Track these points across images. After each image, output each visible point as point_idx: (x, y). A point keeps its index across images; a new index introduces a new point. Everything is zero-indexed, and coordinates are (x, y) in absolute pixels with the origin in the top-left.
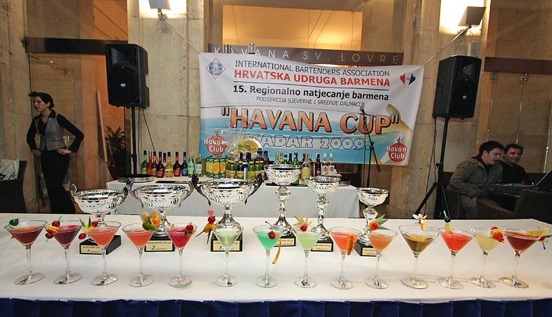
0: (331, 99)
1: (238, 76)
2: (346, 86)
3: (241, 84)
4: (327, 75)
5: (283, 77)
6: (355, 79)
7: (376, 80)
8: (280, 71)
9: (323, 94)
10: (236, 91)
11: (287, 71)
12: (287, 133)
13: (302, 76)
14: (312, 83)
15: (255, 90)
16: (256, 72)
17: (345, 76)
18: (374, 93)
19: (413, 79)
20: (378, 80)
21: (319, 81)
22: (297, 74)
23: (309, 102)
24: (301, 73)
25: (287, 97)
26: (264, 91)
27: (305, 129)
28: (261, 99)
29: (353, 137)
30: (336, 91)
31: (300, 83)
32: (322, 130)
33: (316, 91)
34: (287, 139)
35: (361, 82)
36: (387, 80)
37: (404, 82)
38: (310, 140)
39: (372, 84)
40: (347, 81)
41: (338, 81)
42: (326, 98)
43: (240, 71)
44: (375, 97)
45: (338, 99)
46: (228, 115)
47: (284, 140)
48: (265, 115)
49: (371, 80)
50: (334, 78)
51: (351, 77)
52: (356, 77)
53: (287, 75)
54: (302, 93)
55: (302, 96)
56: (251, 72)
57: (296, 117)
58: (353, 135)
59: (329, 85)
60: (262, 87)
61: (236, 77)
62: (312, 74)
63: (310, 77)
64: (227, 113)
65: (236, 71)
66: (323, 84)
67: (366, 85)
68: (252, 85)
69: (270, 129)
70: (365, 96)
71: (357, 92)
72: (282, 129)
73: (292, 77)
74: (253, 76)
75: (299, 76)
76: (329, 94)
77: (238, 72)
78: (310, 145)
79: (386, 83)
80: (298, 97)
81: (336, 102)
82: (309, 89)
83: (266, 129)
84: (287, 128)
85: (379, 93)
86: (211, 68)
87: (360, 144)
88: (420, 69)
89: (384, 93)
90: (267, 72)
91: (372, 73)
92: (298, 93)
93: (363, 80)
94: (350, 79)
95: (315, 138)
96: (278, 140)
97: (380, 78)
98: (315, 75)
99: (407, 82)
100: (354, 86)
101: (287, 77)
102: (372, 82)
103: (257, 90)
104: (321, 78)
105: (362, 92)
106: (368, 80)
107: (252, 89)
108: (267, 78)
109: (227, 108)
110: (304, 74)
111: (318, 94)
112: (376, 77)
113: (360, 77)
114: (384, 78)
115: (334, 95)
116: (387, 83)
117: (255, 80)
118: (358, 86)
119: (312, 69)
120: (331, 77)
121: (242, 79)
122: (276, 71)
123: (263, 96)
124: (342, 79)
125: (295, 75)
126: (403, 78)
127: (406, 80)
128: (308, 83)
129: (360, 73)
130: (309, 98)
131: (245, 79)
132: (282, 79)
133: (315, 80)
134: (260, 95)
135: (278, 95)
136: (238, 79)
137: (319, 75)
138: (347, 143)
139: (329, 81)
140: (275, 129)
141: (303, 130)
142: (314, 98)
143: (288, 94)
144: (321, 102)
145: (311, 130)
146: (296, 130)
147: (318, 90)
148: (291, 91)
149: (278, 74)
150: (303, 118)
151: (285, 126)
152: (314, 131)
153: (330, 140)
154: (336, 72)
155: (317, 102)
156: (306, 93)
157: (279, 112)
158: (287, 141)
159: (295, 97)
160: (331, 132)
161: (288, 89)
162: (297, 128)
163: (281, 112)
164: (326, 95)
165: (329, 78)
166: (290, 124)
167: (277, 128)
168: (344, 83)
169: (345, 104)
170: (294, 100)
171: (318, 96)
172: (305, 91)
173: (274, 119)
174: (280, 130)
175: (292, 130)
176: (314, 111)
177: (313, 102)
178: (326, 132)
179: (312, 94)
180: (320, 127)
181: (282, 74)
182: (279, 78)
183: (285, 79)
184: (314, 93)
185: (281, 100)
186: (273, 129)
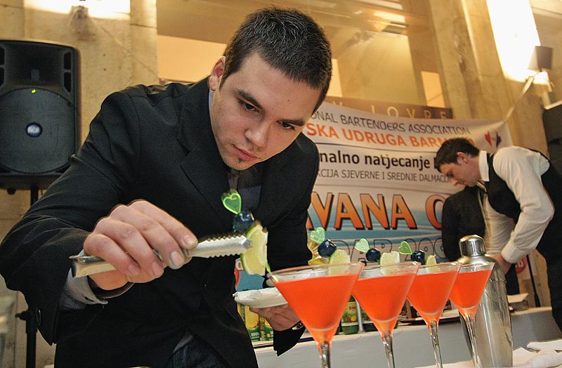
2: (420, 148)
5: (327, 131)
6: (429, 139)
9: (393, 162)
12: (348, 235)
13: (354, 131)
19: (498, 140)
21: (381, 140)
22: (346, 128)
23: (375, 175)
25: (338, 166)
27: (377, 227)
32: (402, 226)
33: (383, 158)
34: (351, 247)
35: (438, 143)
37: (490, 143)
40: (419, 141)
42: (398, 169)
53: (331, 128)
54: (362, 160)
55: (362, 166)
57: (358, 204)
59: (398, 147)
63: (366, 133)
66: (387, 146)
72: (339, 229)
75: (349, 131)
76: (402, 162)
80: (357, 168)
81: (414, 176)
82: (373, 154)
84: (348, 226)
88: (503, 126)
91: (448, 130)
92: (356, 159)
93: (439, 140)
99: (494, 143)
101: (333, 131)
104: (382, 135)
110: (356, 128)
111: (386, 161)
113: (434, 136)
115: (409, 163)
124: (410, 138)
125: (343, 130)
126: (488, 138)
127: (492, 141)
129: (432, 130)
130: (373, 168)
132: (326, 136)
133: (375, 138)
140: (328, 229)
141: (374, 228)
142: (381, 168)
143: (340, 162)
144: (392, 177)
145: (387, 226)
146: (363, 229)
147: (384, 156)
148: (344, 156)
149: (318, 126)
150: (369, 207)
151: (345, 223)
152: (391, 229)
153: (417, 243)
154: (398, 128)
155: (386, 176)
156: (368, 159)
157: (330, 196)
158: (351, 250)
159: (352, 166)
160: (416, 228)
161: (339, 152)
162: (364, 224)
163: (333, 196)
164: (398, 163)
165: (392, 136)
166: (351, 218)
167: (331, 226)
168: (415, 143)
169: (426, 178)
170: (351, 173)
171: (387, 166)
172: (366, 157)
173: (324, 208)
174: (337, 229)
175: (357, 229)
176: (382, 192)
177: (380, 176)
178: (409, 230)
179: (377, 161)
180: (399, 221)
181: (323, 127)
182: (322, 134)
183: (331, 135)
184: (381, 160)
185: (330, 173)
186: (326, 228)
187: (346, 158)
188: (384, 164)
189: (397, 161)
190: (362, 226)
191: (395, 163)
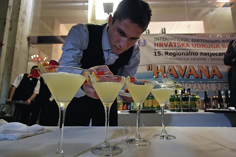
1: (156, 46)
3: (159, 51)
9: (213, 54)
10: (156, 55)
12: (191, 80)
14: (204, 48)
15: (168, 54)
16: (167, 43)
17: (224, 43)
21: (209, 47)
23: (205, 59)
25: (189, 57)
26: (174, 54)
27: (204, 77)
28: (173, 59)
32: (215, 77)
34: (193, 84)
38: (208, 85)
40: (226, 46)
42: (215, 57)
43: (158, 43)
46: (152, 70)
47: (190, 85)
48: (176, 69)
50: (217, 45)
53: (187, 44)
54: (199, 54)
55: (199, 56)
56: (164, 43)
57: (196, 69)
60: (172, 51)
61: (155, 46)
63: (202, 45)
64: (151, 68)
65: (155, 43)
68: (166, 51)
69: (180, 78)
74: (166, 46)
75: (195, 44)
77: (156, 44)
78: (209, 88)
80: (197, 57)
81: (222, 59)
83: (178, 78)
84: (192, 77)
86: (139, 43)
90: (175, 43)
92: (196, 54)
95: (212, 83)
96: (186, 85)
103: (170, 54)
104: (209, 45)
107: (166, 53)
108: (175, 46)
109: (151, 66)
111: (210, 54)
115: (220, 55)
117: (168, 48)
119: (202, 41)
121: (159, 48)
123: (174, 57)
130: (204, 57)
131: (161, 48)
132: (185, 46)
133: (205, 46)
134: (172, 57)
136: (156, 48)
139: (214, 46)
141: (203, 78)
142: (207, 57)
143: (190, 55)
144: (213, 59)
145: (208, 77)
146: (198, 78)
147: (209, 52)
148: (192, 53)
149: (182, 44)
150: (202, 70)
151: (191, 76)
152: (211, 78)
153: (222, 84)
154: (217, 42)
155: (209, 59)
156: (202, 54)
157: (185, 67)
159: (195, 56)
160: (222, 78)
161: (190, 52)
162: (199, 76)
163: (186, 67)
164: (215, 55)
166: (194, 74)
168: (224, 47)
170: (194, 59)
171: (210, 55)
172: (201, 53)
173: (183, 71)
174: (187, 78)
175: (196, 78)
176: (208, 65)
177: (207, 59)
178: (218, 79)
179: (206, 54)
180: (214, 76)
181: (184, 44)
182: (183, 46)
183: (187, 46)
184: (207, 54)
185: (186, 59)
186: (183, 77)
187: (193, 54)
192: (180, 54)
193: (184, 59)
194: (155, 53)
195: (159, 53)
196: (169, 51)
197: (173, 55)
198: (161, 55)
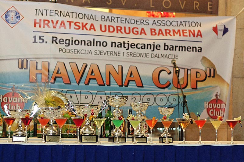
0: (141, 51)
1: (38, 25)
2: (156, 37)
3: (41, 34)
4: (135, 26)
5: (88, 27)
6: (166, 30)
7: (188, 31)
8: (85, 21)
9: (132, 46)
10: (35, 42)
11: (91, 21)
12: (93, 88)
13: (109, 26)
14: (120, 34)
15: (58, 41)
16: (58, 21)
17: (154, 27)
18: (187, 45)
19: (226, 30)
20: (190, 31)
21: (127, 31)
22: (103, 24)
23: (118, 54)
24: (108, 23)
25: (92, 48)
26: (68, 42)
27: (114, 84)
28: (64, 51)
29: (167, 93)
30: (146, 42)
31: (107, 33)
32: (132, 85)
33: (124, 43)
34: (94, 95)
35: (172, 33)
36: (199, 31)
37: (217, 34)
39: (184, 35)
40: (157, 32)
41: (148, 32)
42: (136, 50)
43: (40, 21)
44: (188, 49)
45: (149, 51)
46: (27, 68)
47: (90, 96)
48: (69, 68)
49: (183, 31)
50: (143, 29)
51: (161, 27)
52: (166, 27)
53: (92, 25)
54: (109, 44)
55: (109, 48)
56: (52, 21)
57: (103, 70)
58: (166, 90)
59: (138, 36)
60: (65, 37)
61: (35, 26)
62: (119, 24)
63: (117, 27)
64: (25, 66)
65: (35, 20)
66: (132, 35)
67: (177, 37)
68: (54, 35)
69: (74, 84)
70: (177, 48)
71: (169, 43)
72: (88, 84)
73: (97, 27)
75: (105, 26)
76: (139, 46)
77: (38, 21)
79: (198, 35)
80: (105, 49)
81: (147, 55)
82: (117, 40)
83: (70, 84)
84: (93, 83)
85: (192, 45)
86: (6, 17)
87: (174, 100)
88: (232, 20)
89: (197, 45)
90: (70, 22)
91: (184, 23)
92: (105, 44)
93: (174, 31)
94: (160, 30)
95: (126, 94)
96: (83, 96)
97: (192, 29)
98: (123, 26)
99: (220, 33)
100: (165, 37)
101: (92, 27)
102: (183, 33)
103: (60, 41)
104: (129, 28)
105: (175, 44)
106: (179, 31)
107: (54, 40)
109: (25, 61)
110: (110, 24)
111: (126, 45)
112: (187, 28)
113: (171, 28)
114: (196, 29)
115: (144, 46)
116: (200, 34)
117: (57, 30)
118: (168, 37)
119: (119, 19)
120: (140, 27)
121: (42, 29)
122: (81, 21)
123: (66, 48)
124: (151, 29)
125: (101, 26)
126: (215, 29)
127: (219, 32)
128: (115, 34)
129: (171, 24)
130: (117, 49)
131: (46, 29)
132: (87, 29)
133: (123, 31)
134: (63, 46)
135: (83, 47)
136: (38, 28)
137: (127, 25)
138: (161, 100)
139: (137, 32)
140: (80, 84)
141: (111, 85)
142: (122, 49)
143: (94, 45)
144: (130, 55)
145: (121, 85)
146: (104, 85)
147: (126, 42)
148: (97, 42)
149: (83, 23)
150: (111, 72)
151: (92, 81)
152: (124, 86)
153: (142, 96)
154: (145, 23)
155: (125, 54)
156: (114, 44)
158: (94, 97)
159: (102, 48)
160: (143, 87)
161: (94, 40)
162: (105, 83)
163: (86, 66)
164: (135, 47)
165: (137, 28)
166: (96, 79)
167: (82, 83)
168: (154, 33)
169: (156, 56)
170: (100, 52)
171: (127, 48)
172: (112, 43)
173: (79, 72)
174: (86, 85)
175: (99, 85)
176: (122, 64)
177: (121, 54)
178: (137, 87)
179: (120, 45)
180: (130, 82)
181: (86, 24)
182: (84, 28)
183: (90, 30)
184: (123, 45)
185: (87, 52)
186: (78, 84)
187: (98, 43)
188: (124, 47)
189: (134, 45)
190: (103, 84)
191: (133, 47)
192: (77, 42)
193: (83, 52)
194: (35, 37)
195: (42, 38)
196: (59, 37)
197: (66, 43)
198: (45, 42)
